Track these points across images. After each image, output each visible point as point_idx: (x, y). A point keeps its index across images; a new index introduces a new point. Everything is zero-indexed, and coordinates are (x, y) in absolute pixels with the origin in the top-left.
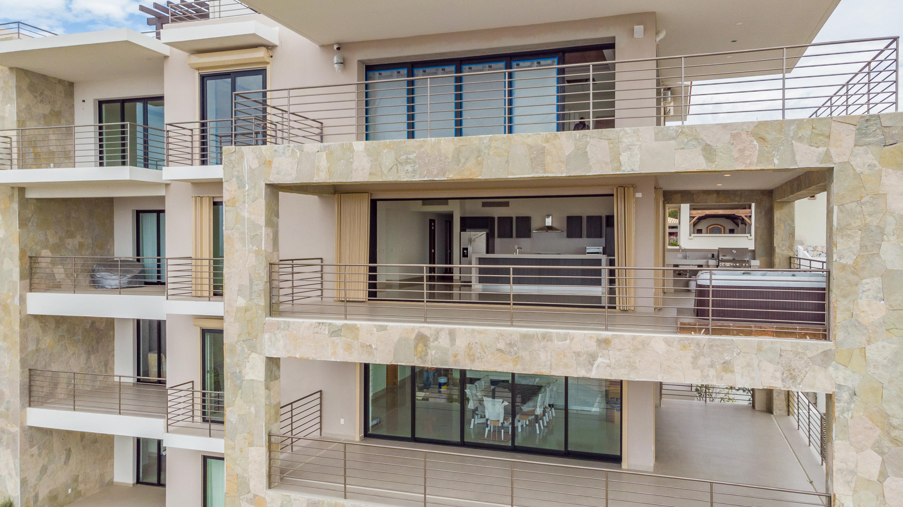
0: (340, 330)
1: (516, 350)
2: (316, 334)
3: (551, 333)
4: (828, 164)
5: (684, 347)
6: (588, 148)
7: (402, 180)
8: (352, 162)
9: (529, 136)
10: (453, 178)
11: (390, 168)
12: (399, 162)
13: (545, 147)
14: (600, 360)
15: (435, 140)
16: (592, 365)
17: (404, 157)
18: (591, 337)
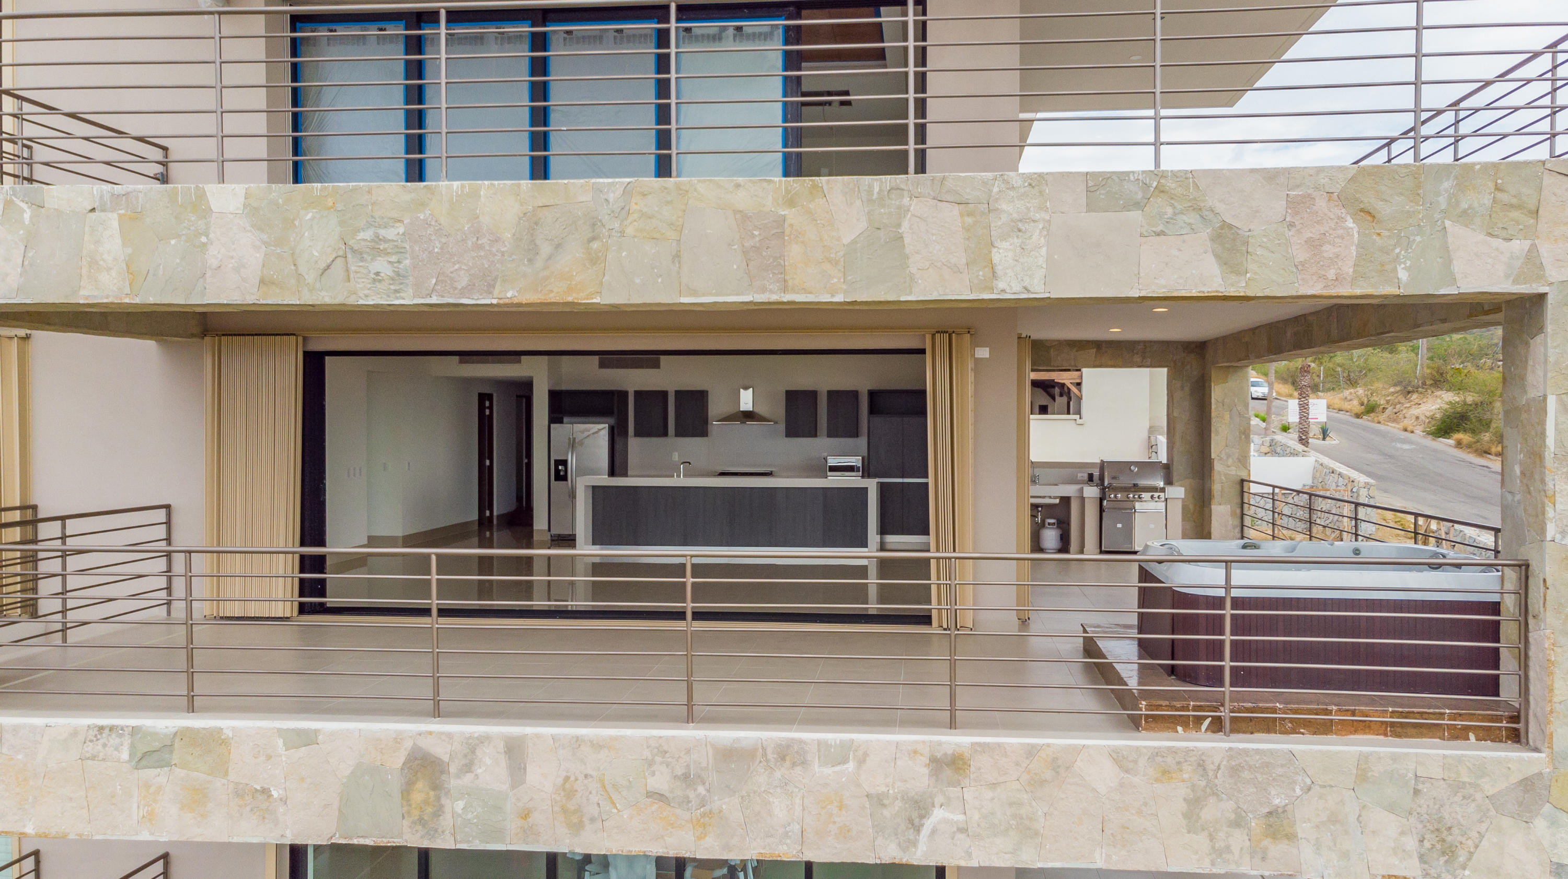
0: (169, 747)
1: (704, 792)
2: (90, 762)
3: (801, 741)
4: (1534, 285)
5: (1165, 772)
6: (905, 225)
7: (361, 302)
8: (204, 244)
9: (738, 186)
10: (516, 301)
11: (323, 265)
12: (352, 249)
13: (784, 219)
14: (938, 815)
15: (463, 186)
16: (918, 830)
17: (368, 235)
18: (915, 752)
